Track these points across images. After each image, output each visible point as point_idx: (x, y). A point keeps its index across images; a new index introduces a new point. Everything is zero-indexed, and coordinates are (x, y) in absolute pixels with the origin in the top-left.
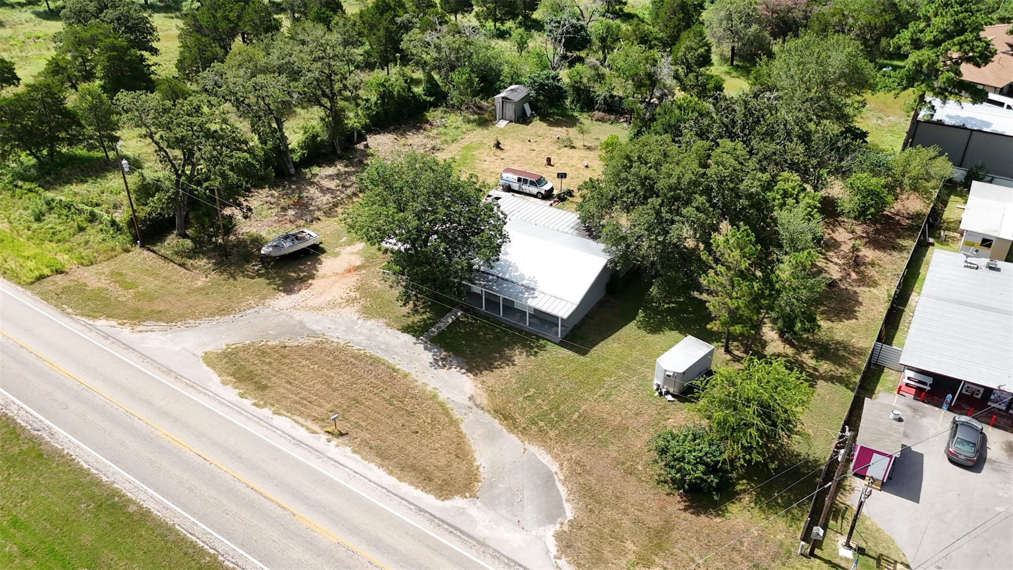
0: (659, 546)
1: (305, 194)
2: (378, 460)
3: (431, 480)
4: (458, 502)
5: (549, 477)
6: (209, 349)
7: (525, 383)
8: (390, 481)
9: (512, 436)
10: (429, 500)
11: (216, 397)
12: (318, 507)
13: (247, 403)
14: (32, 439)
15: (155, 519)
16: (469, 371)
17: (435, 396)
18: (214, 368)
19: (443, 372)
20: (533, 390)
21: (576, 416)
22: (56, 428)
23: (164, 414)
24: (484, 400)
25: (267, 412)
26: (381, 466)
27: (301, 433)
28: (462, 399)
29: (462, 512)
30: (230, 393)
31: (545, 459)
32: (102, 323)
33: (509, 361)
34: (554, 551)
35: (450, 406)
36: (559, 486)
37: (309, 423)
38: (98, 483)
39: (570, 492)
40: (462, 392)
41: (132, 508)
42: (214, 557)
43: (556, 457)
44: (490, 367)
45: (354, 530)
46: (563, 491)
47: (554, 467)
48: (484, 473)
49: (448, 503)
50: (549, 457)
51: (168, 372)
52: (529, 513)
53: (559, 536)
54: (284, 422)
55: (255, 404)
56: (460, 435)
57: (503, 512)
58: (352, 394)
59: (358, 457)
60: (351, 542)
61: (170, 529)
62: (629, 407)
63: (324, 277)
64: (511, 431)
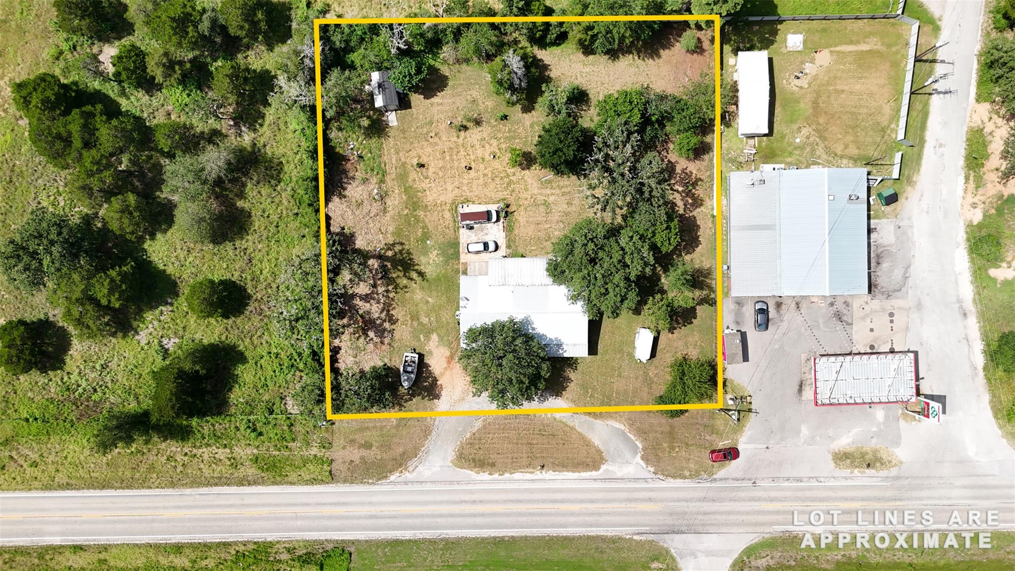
0: (674, 438)
1: (361, 312)
2: (565, 469)
3: (588, 465)
4: (604, 467)
5: (623, 433)
6: (450, 459)
7: (584, 387)
8: (576, 475)
9: (598, 421)
10: (594, 474)
11: (482, 482)
12: (563, 501)
13: (496, 476)
14: (442, 540)
15: (518, 537)
16: (557, 396)
17: (555, 419)
18: (465, 468)
19: (546, 402)
20: (589, 391)
21: (614, 395)
22: (445, 532)
25: (507, 475)
26: (568, 471)
27: (528, 476)
28: (566, 414)
29: (607, 471)
30: (485, 476)
31: (617, 425)
32: (392, 478)
33: (569, 380)
34: (645, 466)
35: (564, 420)
36: (628, 434)
37: (527, 470)
38: (486, 538)
39: (635, 436)
41: (507, 539)
43: (620, 422)
44: (564, 389)
45: (582, 501)
46: (631, 436)
47: (622, 427)
48: (602, 448)
49: (601, 471)
50: (617, 423)
51: (451, 483)
52: (628, 455)
53: (642, 458)
54: (517, 476)
55: (499, 475)
56: (580, 434)
57: (619, 461)
58: (525, 441)
59: (557, 473)
60: (584, 506)
61: (526, 537)
62: (632, 376)
63: (442, 374)
64: (596, 419)
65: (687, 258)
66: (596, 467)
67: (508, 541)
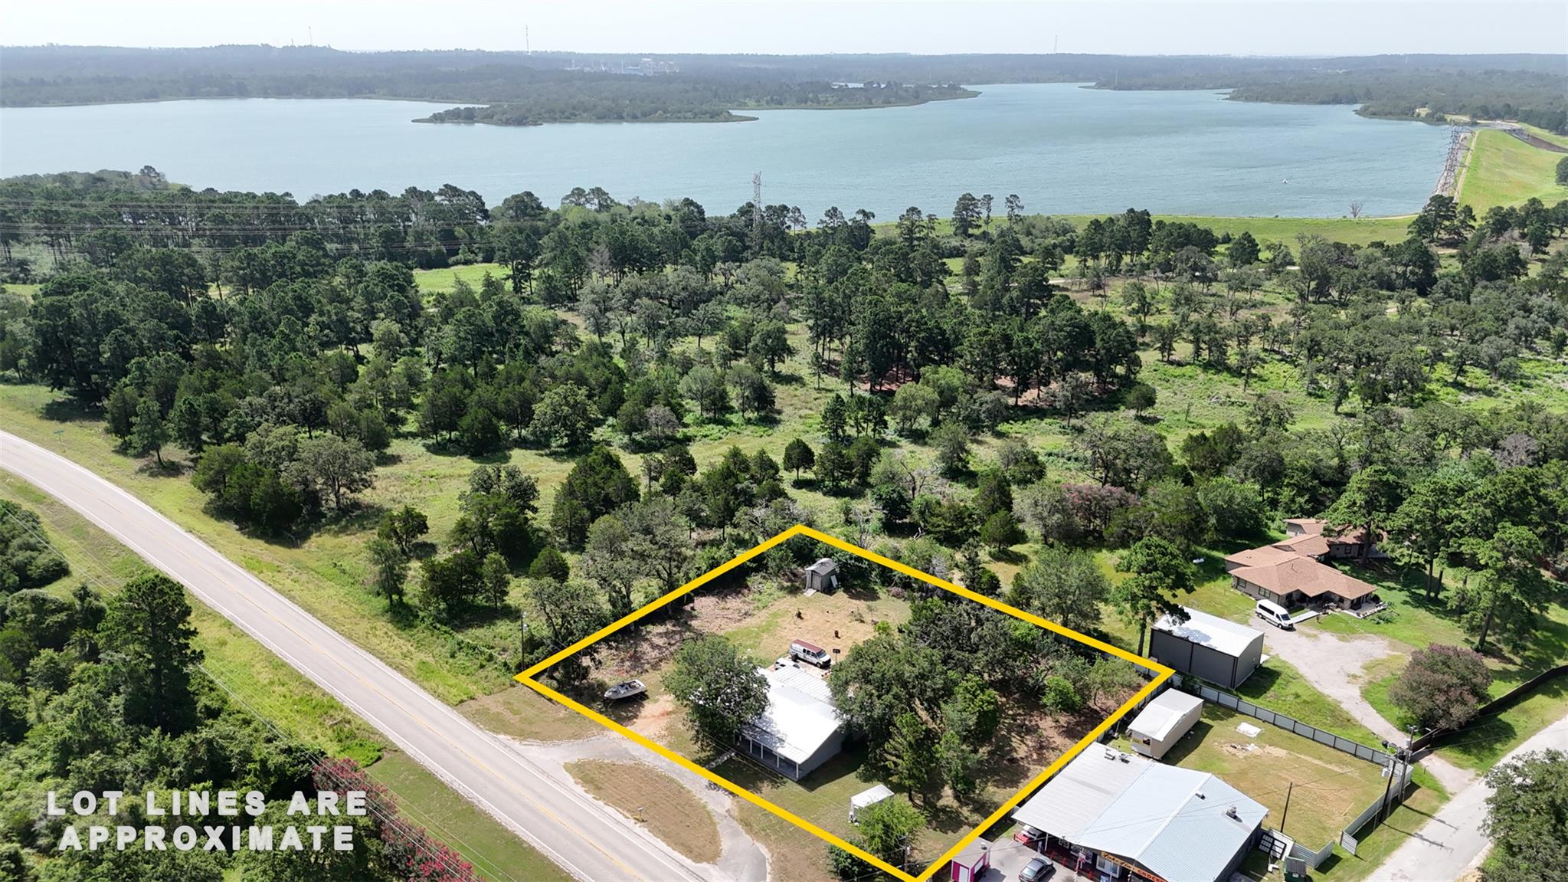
1: (639, 649)
2: (662, 837)
3: (691, 852)
4: (705, 865)
5: (764, 860)
6: (566, 761)
8: (668, 849)
9: (748, 837)
10: (688, 862)
11: (571, 791)
12: (625, 857)
13: (590, 796)
14: (468, 803)
15: (537, 852)
16: (731, 793)
17: (705, 807)
18: (570, 773)
22: (481, 798)
23: (541, 797)
24: (736, 813)
25: (601, 803)
26: (663, 841)
27: (620, 817)
28: (722, 811)
29: (706, 870)
30: (580, 789)
31: (764, 850)
32: (501, 737)
33: (760, 789)
35: (713, 815)
36: (768, 865)
37: (625, 813)
38: (507, 831)
39: (773, 869)
40: (723, 806)
41: (525, 845)
42: (569, 874)
43: (771, 850)
46: (769, 868)
47: (768, 855)
48: (724, 853)
49: (699, 865)
50: (766, 850)
51: (543, 772)
54: (610, 810)
55: (594, 798)
56: (715, 831)
57: (729, 873)
58: (653, 799)
59: (651, 834)
61: (546, 858)
63: (645, 717)
64: (747, 833)
65: (991, 788)
66: (698, 858)
67: (525, 849)
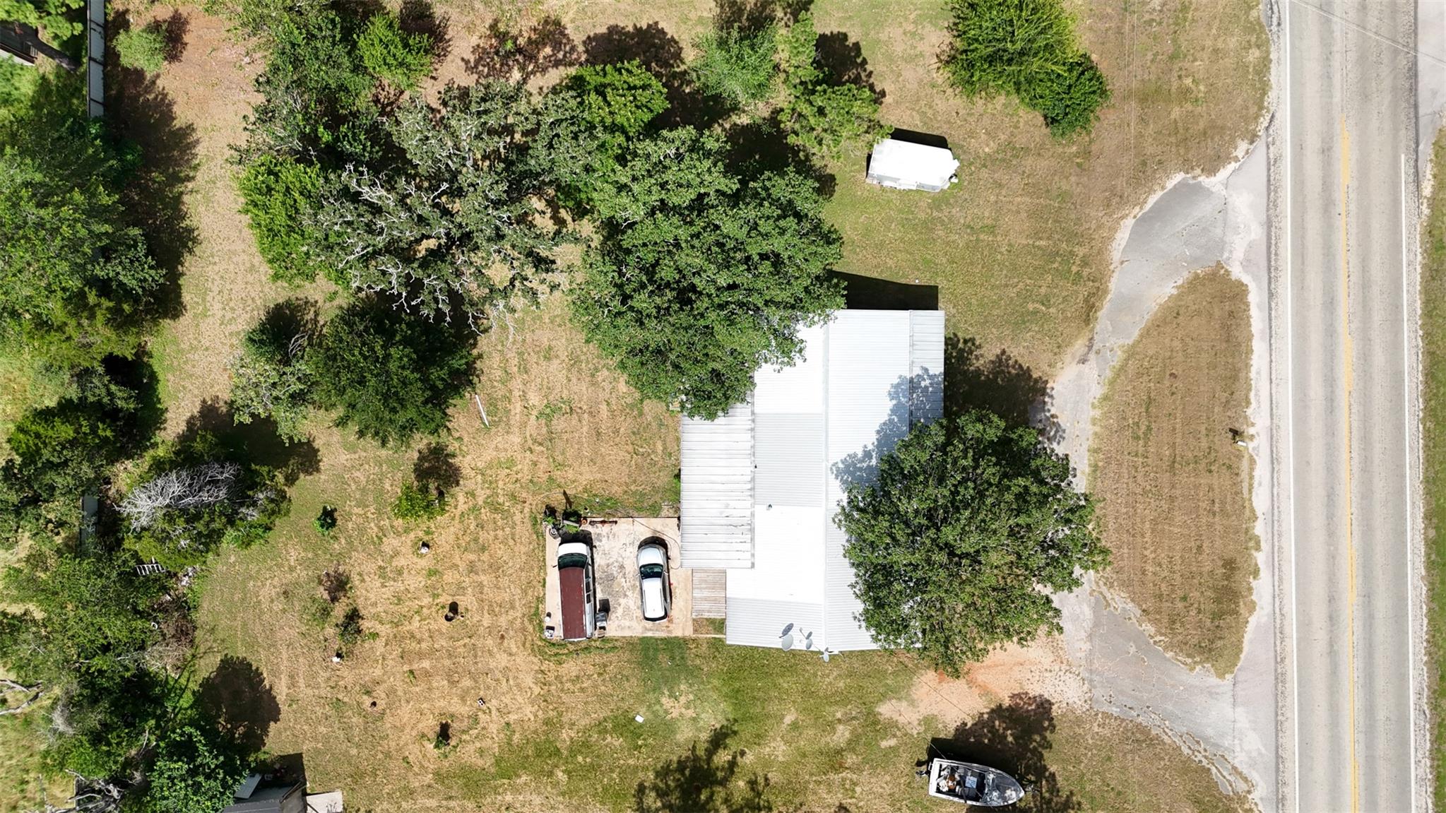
0: (1158, 91)
2: (1242, 375)
3: (1231, 314)
4: (1237, 272)
5: (1142, 221)
6: (1213, 680)
7: (1021, 321)
8: (1258, 346)
9: (1112, 285)
10: (1255, 298)
11: (1277, 595)
12: (1330, 381)
13: (1261, 558)
15: (1427, 503)
16: (1043, 392)
17: (1106, 398)
18: (1240, 641)
19: (1061, 420)
20: (1031, 307)
21: (1043, 243)
23: (1332, 619)
24: (1079, 345)
25: (1259, 529)
26: (1248, 366)
27: (1262, 471)
28: (1091, 371)
29: (1246, 264)
30: (1262, 589)
31: (1123, 236)
33: (1001, 361)
34: (1233, 166)
35: (1109, 374)
36: (1148, 207)
37: (1244, 475)
38: (1431, 589)
39: (1151, 191)
40: (1080, 376)
41: (1432, 533)
42: (1424, 421)
43: (1114, 230)
44: (1025, 374)
45: (1330, 332)
46: (1153, 200)
47: (1129, 222)
48: (1182, 278)
49: (1246, 279)
50: (1118, 235)
51: (1280, 678)
52: (1204, 209)
53: (1211, 171)
54: (1260, 501)
55: (1258, 548)
56: (1146, 333)
57: (1219, 231)
58: (1165, 479)
59: (1252, 395)
60: (1343, 326)
62: (993, 198)
63: (985, 692)
64: (1106, 292)
65: (690, 56)
66: (1234, 295)
67: (1437, 528)
